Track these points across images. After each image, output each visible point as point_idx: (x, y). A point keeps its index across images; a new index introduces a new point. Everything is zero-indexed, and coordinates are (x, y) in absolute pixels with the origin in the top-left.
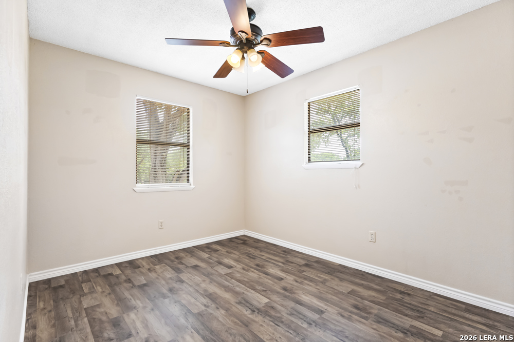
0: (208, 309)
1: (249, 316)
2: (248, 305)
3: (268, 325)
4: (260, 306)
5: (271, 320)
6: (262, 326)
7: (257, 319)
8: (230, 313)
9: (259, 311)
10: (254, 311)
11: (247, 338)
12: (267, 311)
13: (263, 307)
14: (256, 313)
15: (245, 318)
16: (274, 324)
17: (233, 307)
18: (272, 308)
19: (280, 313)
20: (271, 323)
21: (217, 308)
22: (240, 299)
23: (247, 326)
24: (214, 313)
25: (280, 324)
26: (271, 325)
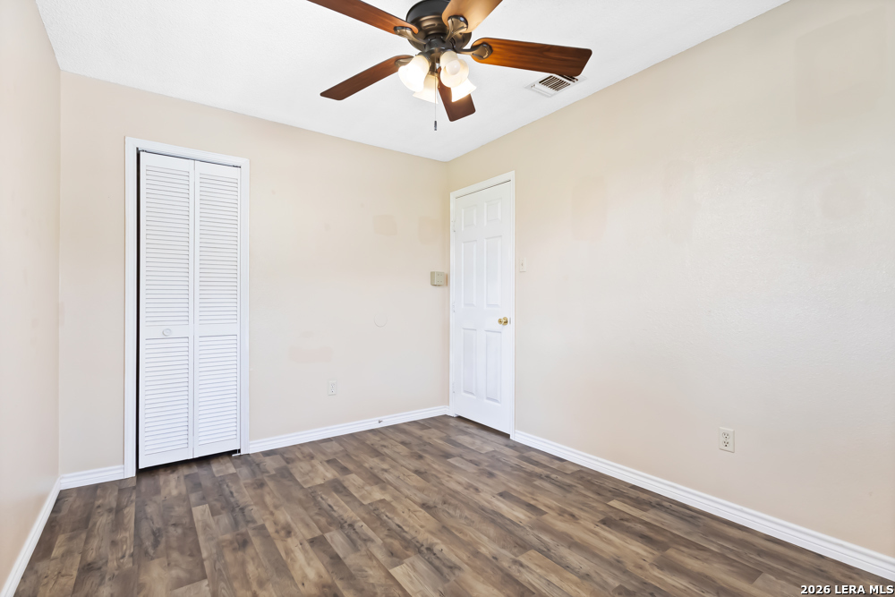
0: (513, 557)
1: (438, 541)
2: (437, 563)
3: (413, 527)
4: (414, 559)
5: (404, 534)
6: (422, 527)
7: (427, 535)
8: (470, 548)
9: (419, 549)
10: (429, 549)
11: (446, 514)
12: (406, 548)
13: (408, 556)
14: (425, 546)
15: (445, 538)
16: (404, 527)
17: (465, 558)
18: (392, 554)
19: (385, 544)
20: (406, 529)
21: (495, 558)
22: (452, 579)
23: (444, 527)
24: (498, 548)
25: (394, 527)
26: (409, 526)
